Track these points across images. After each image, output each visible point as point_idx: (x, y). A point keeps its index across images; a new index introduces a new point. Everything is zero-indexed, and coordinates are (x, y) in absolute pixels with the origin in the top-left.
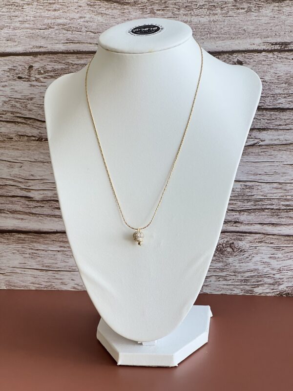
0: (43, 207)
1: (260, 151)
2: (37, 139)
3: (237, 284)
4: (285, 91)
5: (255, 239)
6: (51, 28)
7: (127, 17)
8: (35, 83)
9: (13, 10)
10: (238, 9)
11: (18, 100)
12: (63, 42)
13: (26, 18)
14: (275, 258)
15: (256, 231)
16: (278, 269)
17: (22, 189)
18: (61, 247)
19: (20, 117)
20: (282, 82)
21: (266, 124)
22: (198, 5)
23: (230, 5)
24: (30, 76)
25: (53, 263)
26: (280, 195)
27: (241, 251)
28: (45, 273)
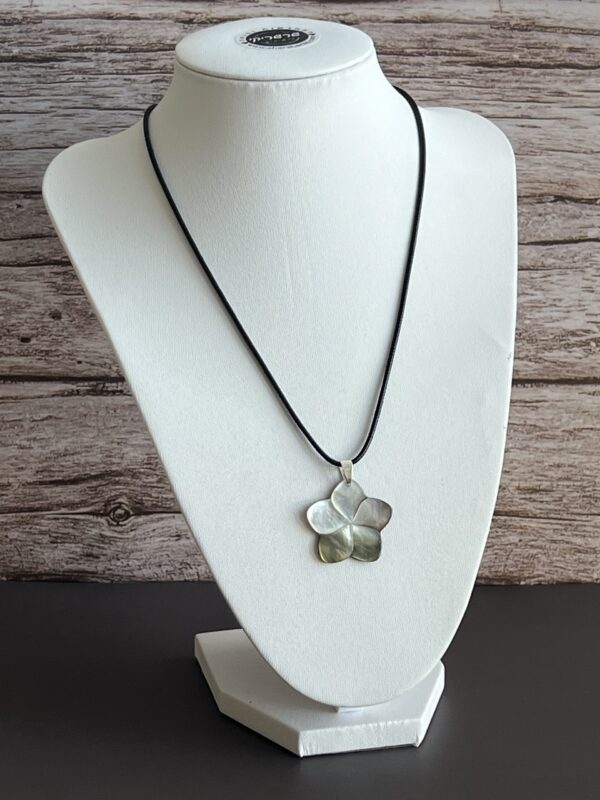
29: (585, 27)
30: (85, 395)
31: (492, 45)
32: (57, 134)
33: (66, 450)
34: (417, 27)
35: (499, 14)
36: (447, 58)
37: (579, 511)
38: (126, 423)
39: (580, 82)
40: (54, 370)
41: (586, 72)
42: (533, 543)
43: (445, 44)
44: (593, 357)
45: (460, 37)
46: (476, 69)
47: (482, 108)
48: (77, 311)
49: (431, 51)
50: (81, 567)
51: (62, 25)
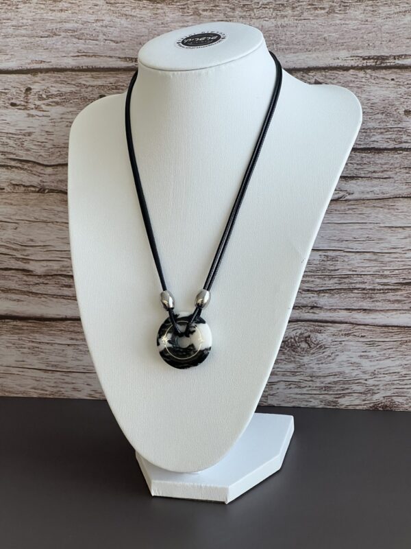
0: (47, 284)
1: (347, 208)
2: (37, 189)
3: (315, 392)
4: (382, 125)
5: (341, 331)
6: (55, 35)
7: (161, 20)
8: (33, 112)
9: (3, 11)
10: (316, 9)
11: (10, 135)
12: (72, 54)
13: (21, 21)
14: (367, 357)
15: (342, 319)
16: (372, 373)
17: (18, 259)
18: (72, 339)
19: (14, 160)
20: (378, 111)
21: (356, 171)
22: (261, 3)
23: (305, 3)
24: (27, 102)
25: (62, 362)
26: (375, 269)
27: (321, 347)
28: (51, 375)
29: (62, 300)
30: (390, 56)
32: (403, 236)
33: (405, 15)
38: (361, 36)
39: (63, 267)
41: (59, 273)
44: (43, 87)
48: (393, 116)
51: (396, 306)
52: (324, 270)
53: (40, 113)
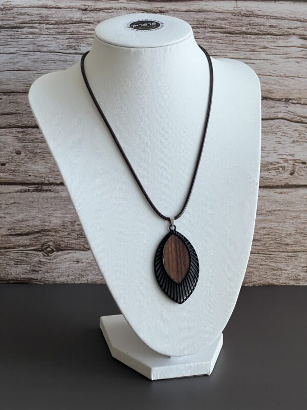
29: (277, 15)
30: (32, 192)
31: (232, 24)
32: (20, 64)
33: (23, 219)
34: (196, 14)
35: (236, 9)
36: (211, 30)
37: (273, 250)
38: (52, 206)
39: (275, 42)
40: (17, 179)
41: (278, 37)
42: (251, 266)
43: (209, 23)
44: (281, 175)
45: (217, 19)
46: (225, 35)
47: (227, 54)
48: (29, 151)
49: (203, 26)
50: (30, 276)
51: (23, 11)
52: (77, 39)
53: (284, 157)
